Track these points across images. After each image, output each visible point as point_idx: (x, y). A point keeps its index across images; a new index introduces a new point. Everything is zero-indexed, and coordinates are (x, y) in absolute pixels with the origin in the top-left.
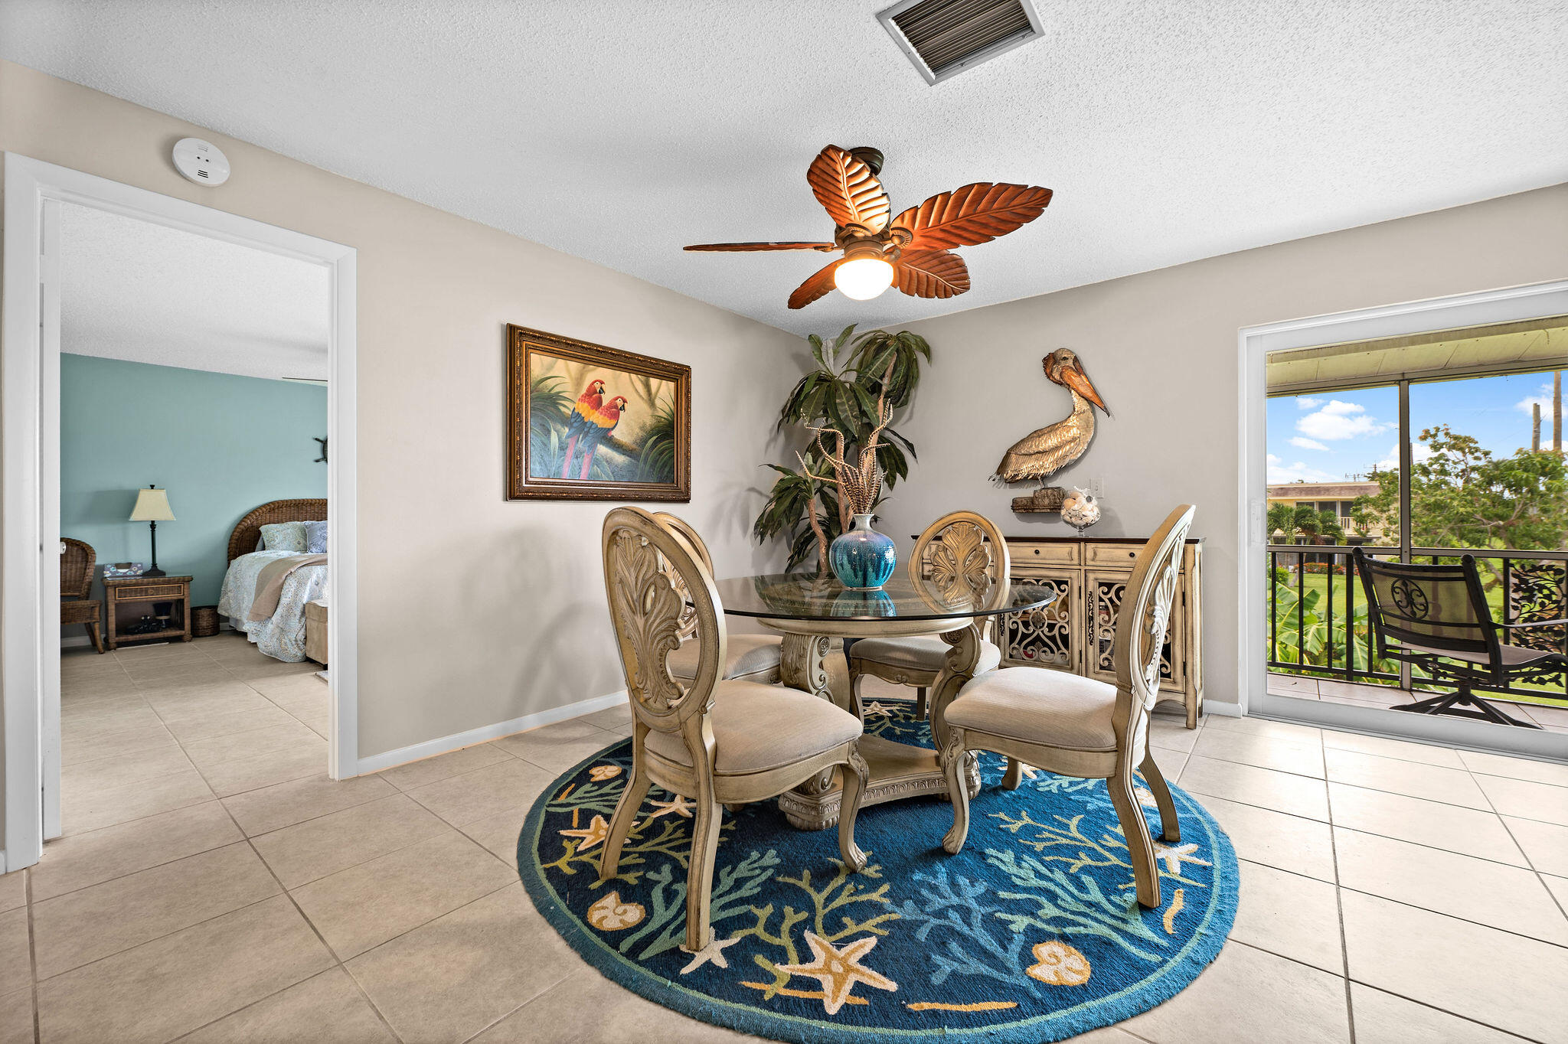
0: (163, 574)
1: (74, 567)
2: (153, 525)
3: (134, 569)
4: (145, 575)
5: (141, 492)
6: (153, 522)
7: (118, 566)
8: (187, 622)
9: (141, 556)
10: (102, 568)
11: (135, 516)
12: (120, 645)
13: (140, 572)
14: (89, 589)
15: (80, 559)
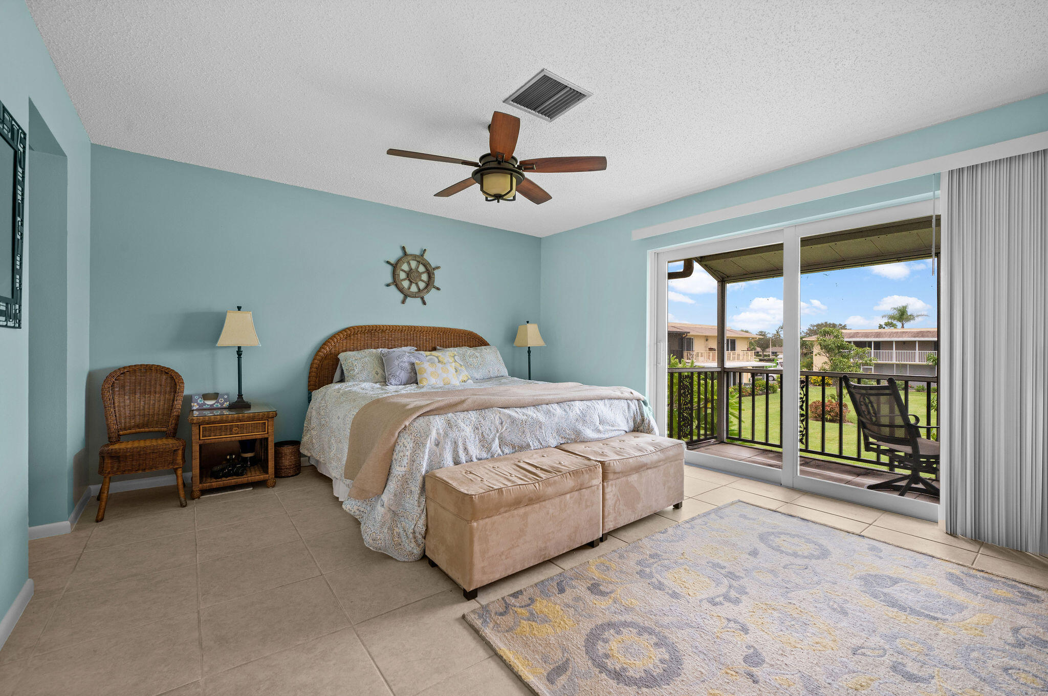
0: (248, 406)
1: (162, 397)
2: (239, 353)
3: (221, 400)
4: (232, 407)
5: (228, 314)
6: (239, 348)
7: (206, 397)
8: (271, 464)
9: (227, 386)
10: (189, 400)
11: (222, 342)
12: (204, 492)
13: (226, 404)
14: (176, 424)
15: (168, 389)
